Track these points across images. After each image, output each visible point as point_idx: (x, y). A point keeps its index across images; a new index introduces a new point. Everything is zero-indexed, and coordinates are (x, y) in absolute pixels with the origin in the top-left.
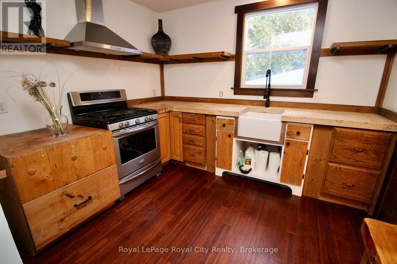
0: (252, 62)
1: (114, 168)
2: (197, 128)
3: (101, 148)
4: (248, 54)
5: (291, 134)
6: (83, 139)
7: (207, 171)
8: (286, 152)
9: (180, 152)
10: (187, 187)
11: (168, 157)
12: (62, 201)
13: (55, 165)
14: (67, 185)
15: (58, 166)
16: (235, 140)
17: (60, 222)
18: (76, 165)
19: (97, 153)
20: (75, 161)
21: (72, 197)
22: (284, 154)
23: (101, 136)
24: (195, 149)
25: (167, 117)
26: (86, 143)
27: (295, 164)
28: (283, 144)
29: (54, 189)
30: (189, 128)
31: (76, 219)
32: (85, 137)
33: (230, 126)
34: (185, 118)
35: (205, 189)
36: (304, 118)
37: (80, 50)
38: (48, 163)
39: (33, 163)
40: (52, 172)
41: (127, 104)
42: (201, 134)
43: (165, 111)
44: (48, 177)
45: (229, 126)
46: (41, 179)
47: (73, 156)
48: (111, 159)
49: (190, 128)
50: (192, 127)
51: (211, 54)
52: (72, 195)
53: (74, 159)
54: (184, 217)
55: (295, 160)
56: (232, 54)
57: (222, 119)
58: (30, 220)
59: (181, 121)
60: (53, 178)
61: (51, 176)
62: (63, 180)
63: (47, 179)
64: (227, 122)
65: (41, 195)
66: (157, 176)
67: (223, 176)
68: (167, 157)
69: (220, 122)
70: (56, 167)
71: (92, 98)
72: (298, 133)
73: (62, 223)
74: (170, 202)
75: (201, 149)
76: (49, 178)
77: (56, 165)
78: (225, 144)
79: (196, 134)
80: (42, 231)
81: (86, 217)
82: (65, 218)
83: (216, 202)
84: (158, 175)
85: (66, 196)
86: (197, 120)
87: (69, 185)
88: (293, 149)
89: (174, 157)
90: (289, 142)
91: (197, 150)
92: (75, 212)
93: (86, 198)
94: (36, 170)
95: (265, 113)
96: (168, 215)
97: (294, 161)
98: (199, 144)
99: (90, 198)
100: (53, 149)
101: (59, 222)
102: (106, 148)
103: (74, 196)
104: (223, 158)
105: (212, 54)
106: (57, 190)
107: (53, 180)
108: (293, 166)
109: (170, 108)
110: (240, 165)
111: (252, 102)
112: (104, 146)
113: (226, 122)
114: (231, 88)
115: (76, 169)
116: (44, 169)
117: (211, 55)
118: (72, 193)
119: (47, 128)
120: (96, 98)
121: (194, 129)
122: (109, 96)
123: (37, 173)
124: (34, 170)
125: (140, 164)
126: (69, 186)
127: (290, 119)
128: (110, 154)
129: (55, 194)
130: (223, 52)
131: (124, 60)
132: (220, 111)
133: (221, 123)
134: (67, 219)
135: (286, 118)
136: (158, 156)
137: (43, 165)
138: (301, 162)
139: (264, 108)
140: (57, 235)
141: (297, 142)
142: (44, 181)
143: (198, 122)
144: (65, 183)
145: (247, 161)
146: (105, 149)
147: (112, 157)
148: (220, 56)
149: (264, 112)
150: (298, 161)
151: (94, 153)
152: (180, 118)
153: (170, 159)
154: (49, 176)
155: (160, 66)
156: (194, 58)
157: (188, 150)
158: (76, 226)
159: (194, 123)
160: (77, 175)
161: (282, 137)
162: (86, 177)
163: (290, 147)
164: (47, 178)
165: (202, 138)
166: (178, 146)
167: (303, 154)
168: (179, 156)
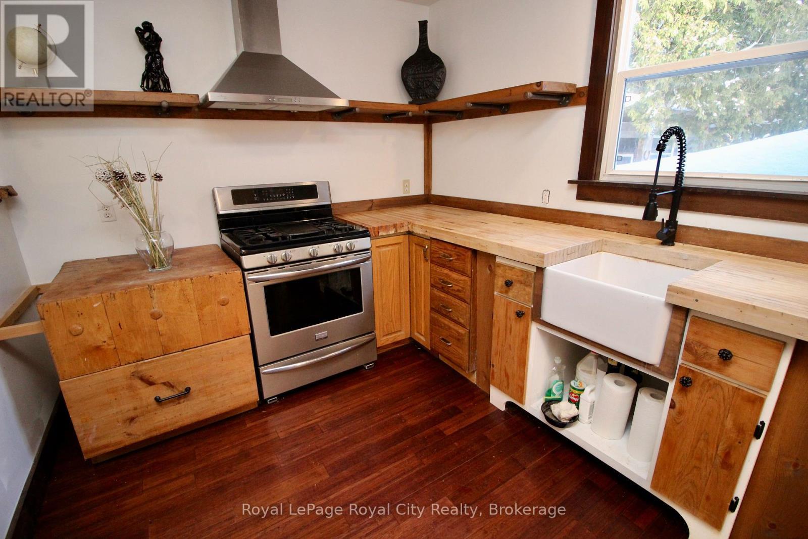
0: (734, 99)
1: (244, 342)
2: (454, 280)
3: (216, 301)
4: (629, 81)
5: (701, 351)
6: (175, 283)
7: (476, 385)
8: (677, 405)
9: (426, 327)
10: (403, 414)
11: (403, 333)
12: (130, 387)
13: (118, 323)
14: (142, 362)
15: (124, 325)
16: (534, 328)
17: (128, 421)
18: (160, 328)
19: (207, 309)
20: (157, 320)
21: (151, 383)
22: (672, 410)
23: (215, 278)
24: (450, 328)
25: (402, 244)
26: (182, 290)
27: (707, 454)
28: (672, 376)
29: (118, 364)
30: (440, 277)
31: (158, 422)
32: (180, 279)
33: (524, 289)
34: (434, 251)
35: (440, 433)
36: (754, 307)
37: (236, 109)
38: (106, 319)
39: (77, 316)
40: (112, 334)
41: (331, 210)
42: (461, 295)
43: (397, 231)
44: (105, 342)
45: (523, 287)
46: (93, 345)
47: (153, 310)
48: (238, 323)
49: (443, 278)
50: (446, 274)
51: (511, 90)
52: (150, 380)
53: (156, 317)
54: (347, 488)
55: (707, 441)
56: (577, 87)
57: (507, 268)
58: (71, 407)
59: (428, 258)
60: (114, 345)
61: (111, 341)
62: (134, 352)
63: (104, 346)
64: (517, 276)
65: (92, 372)
66: (365, 368)
67: (507, 411)
68: (400, 331)
69: (501, 274)
70: (121, 328)
71: (256, 199)
72: (726, 356)
73: (132, 424)
74: (345, 440)
75: (462, 331)
76: (109, 345)
77: (119, 325)
78: (511, 332)
79: (454, 293)
80: (94, 430)
81: (180, 424)
82: (137, 417)
83: (440, 480)
84: (367, 368)
85: (140, 379)
86: (456, 259)
87: (146, 361)
88: (703, 404)
89: (416, 334)
90: (690, 376)
91: (453, 331)
92: (156, 410)
93: (182, 389)
94: (83, 329)
95: (653, 261)
96: (321, 469)
97: (702, 444)
98: (458, 319)
99: (188, 390)
100: (114, 296)
101: (125, 421)
102: (226, 302)
103: (156, 383)
104: (505, 366)
105: (513, 92)
106: (122, 367)
107: (115, 348)
108: (700, 459)
109: (410, 226)
110: (552, 397)
111: (626, 224)
112: (222, 297)
113: (515, 277)
114: (570, 182)
115: (161, 335)
116: (99, 328)
117: (510, 94)
118: (151, 376)
119: (138, 254)
120: (264, 200)
121: (449, 281)
122: (292, 196)
123: (85, 331)
124: (80, 328)
125: (317, 340)
126: (145, 363)
127: (697, 301)
128: (236, 314)
129: (119, 373)
130: (539, 84)
131: (335, 120)
132: (502, 246)
133: (503, 277)
134: (141, 419)
135: (684, 296)
136: (368, 328)
137: (96, 321)
138: (727, 454)
139: (653, 247)
140: (121, 442)
141: (717, 384)
142: (98, 348)
143: (457, 264)
144: (140, 358)
145: (573, 393)
146: (224, 303)
147: (240, 320)
148: (530, 95)
149: (651, 259)
150: (719, 449)
151: (200, 307)
152: (425, 251)
153: (409, 336)
154: (109, 342)
155: (424, 126)
156: (474, 104)
157: (438, 326)
158: (158, 434)
159: (450, 267)
160: (162, 346)
161: (670, 353)
162: (180, 352)
163: (694, 394)
164: (104, 344)
165: (464, 305)
166: (421, 312)
167: (740, 430)
168: (423, 334)
